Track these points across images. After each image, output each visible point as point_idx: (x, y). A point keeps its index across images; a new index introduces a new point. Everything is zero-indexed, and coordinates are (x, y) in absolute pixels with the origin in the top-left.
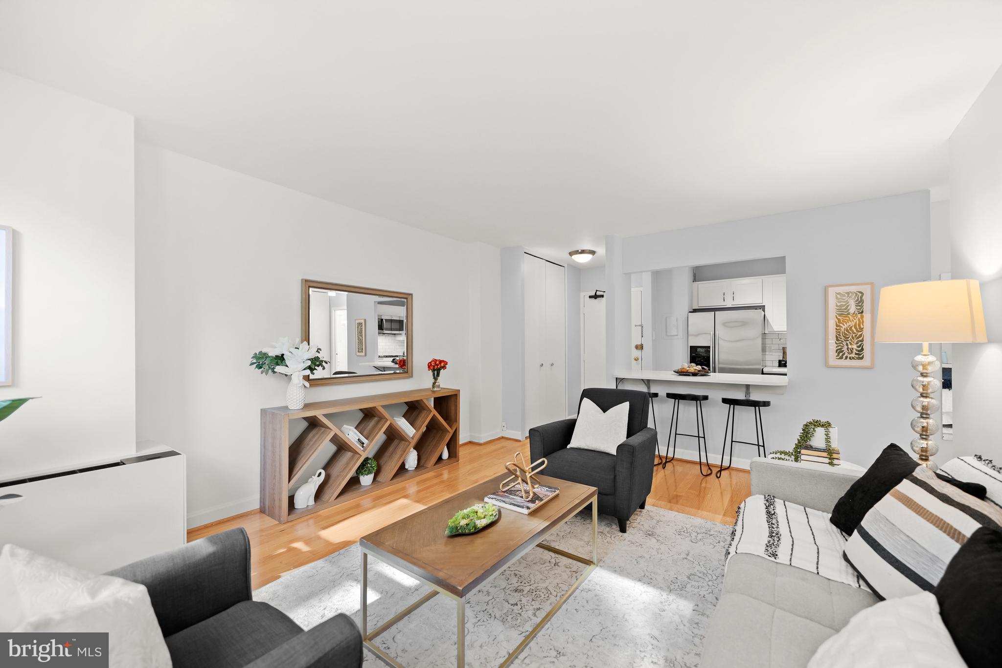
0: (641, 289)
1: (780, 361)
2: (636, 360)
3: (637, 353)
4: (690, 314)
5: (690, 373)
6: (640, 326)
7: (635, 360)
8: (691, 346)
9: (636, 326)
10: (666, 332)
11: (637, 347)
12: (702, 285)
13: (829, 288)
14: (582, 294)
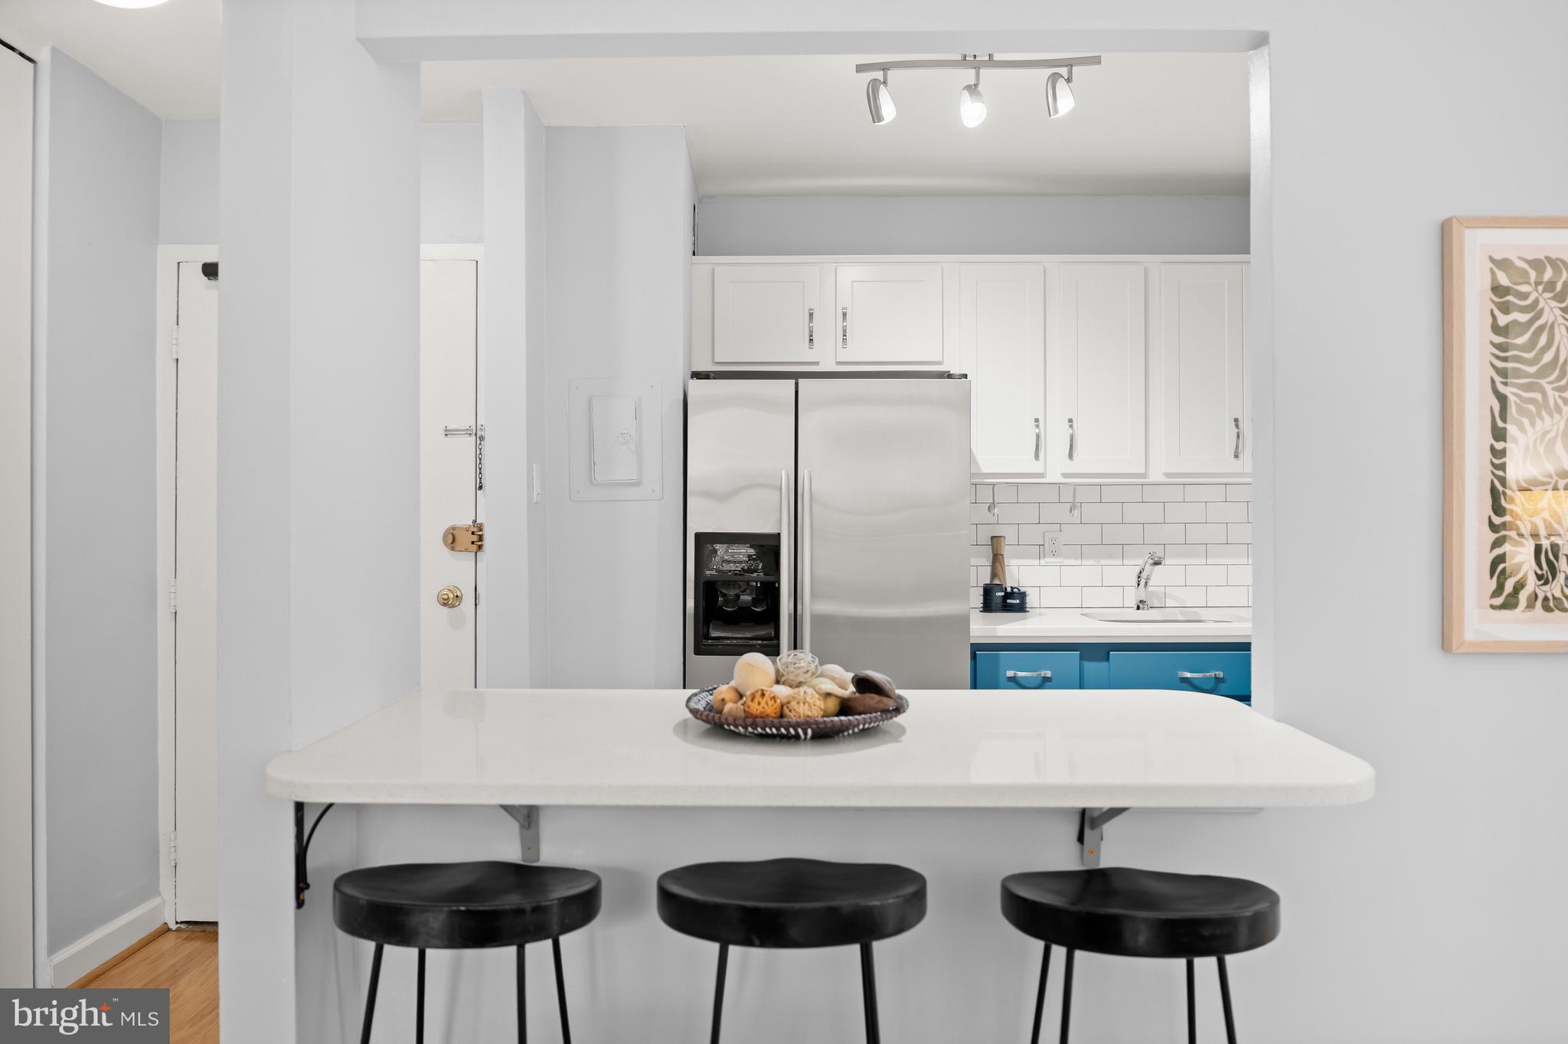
0: (477, 251)
1: (988, 591)
2: (449, 601)
3: (457, 570)
4: (695, 385)
5: (805, 724)
6: (468, 432)
7: (445, 603)
8: (699, 537)
9: (448, 432)
10: (592, 464)
11: (452, 539)
12: (727, 268)
13: (1469, 234)
14: (166, 255)
